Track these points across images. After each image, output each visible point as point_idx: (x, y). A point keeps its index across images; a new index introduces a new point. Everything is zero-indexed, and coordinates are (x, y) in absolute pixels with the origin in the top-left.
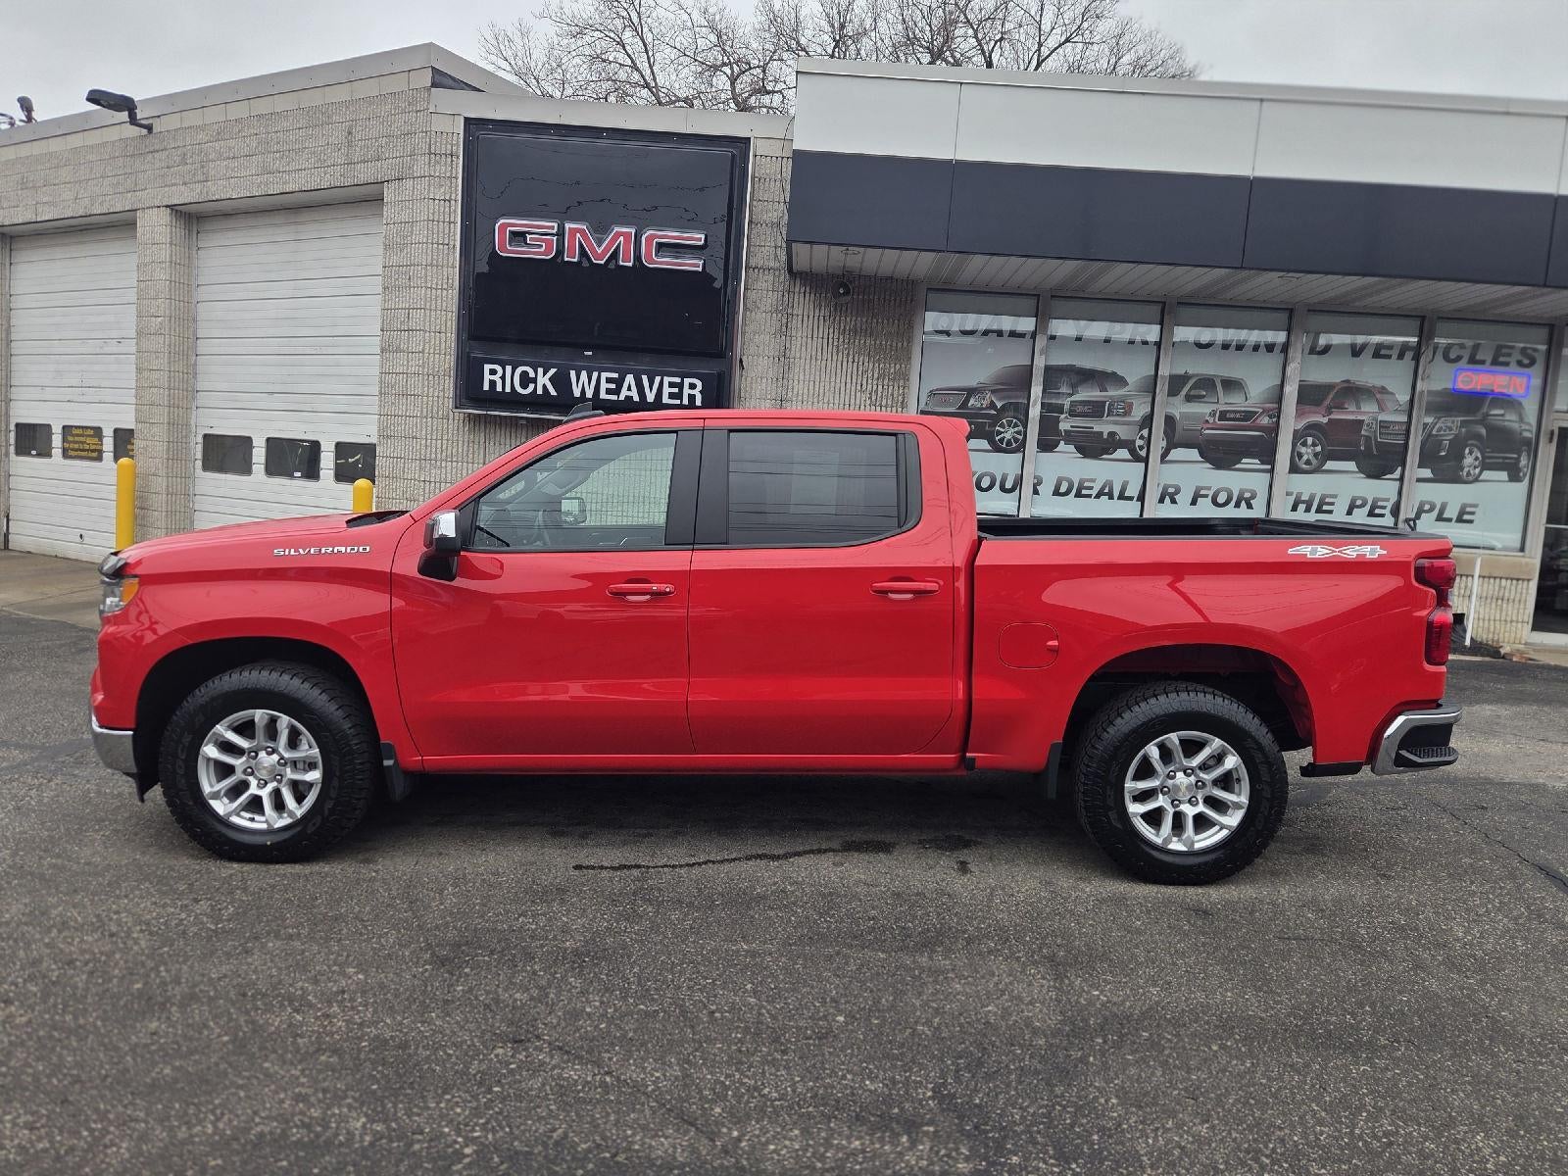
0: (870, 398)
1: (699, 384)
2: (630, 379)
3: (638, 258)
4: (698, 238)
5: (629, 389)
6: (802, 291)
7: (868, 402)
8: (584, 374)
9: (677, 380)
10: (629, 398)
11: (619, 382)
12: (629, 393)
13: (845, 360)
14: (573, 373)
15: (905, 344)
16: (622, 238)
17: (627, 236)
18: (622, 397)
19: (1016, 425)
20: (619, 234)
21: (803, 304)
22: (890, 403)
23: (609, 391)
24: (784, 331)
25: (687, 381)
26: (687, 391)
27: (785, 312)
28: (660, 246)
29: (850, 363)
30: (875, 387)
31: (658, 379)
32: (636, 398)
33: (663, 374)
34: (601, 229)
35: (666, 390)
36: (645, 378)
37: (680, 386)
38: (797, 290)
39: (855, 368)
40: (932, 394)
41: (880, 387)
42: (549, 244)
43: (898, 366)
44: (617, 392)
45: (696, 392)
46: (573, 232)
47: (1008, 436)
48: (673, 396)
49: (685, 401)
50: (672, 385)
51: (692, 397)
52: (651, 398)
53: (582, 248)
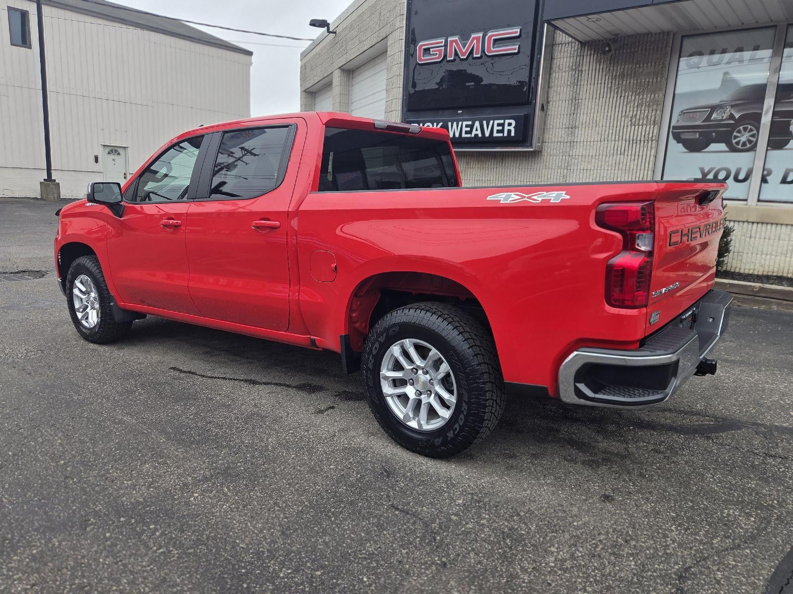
0: (631, 120)
1: (513, 122)
2: (477, 124)
3: (483, 51)
4: (516, 31)
5: (477, 130)
6: (589, 54)
7: (630, 123)
8: (455, 123)
9: (502, 121)
10: (476, 135)
11: (472, 127)
12: (476, 133)
13: (616, 96)
14: (450, 124)
15: (659, 79)
16: (475, 41)
17: (478, 39)
18: (473, 135)
19: (751, 130)
20: (474, 39)
21: (589, 63)
22: (645, 122)
23: (467, 132)
24: (576, 83)
25: (507, 121)
26: (506, 128)
27: (577, 69)
28: (495, 40)
29: (619, 98)
30: (635, 112)
31: (491, 122)
32: (480, 135)
33: (494, 119)
34: (465, 37)
35: (496, 128)
36: (485, 122)
37: (503, 125)
38: (585, 54)
39: (622, 101)
40: (683, 113)
41: (639, 112)
42: (440, 51)
43: (653, 96)
44: (470, 132)
45: (512, 128)
46: (452, 42)
47: (743, 139)
48: (498, 131)
49: (506, 134)
50: (499, 125)
51: (509, 131)
52: (487, 134)
53: (456, 50)
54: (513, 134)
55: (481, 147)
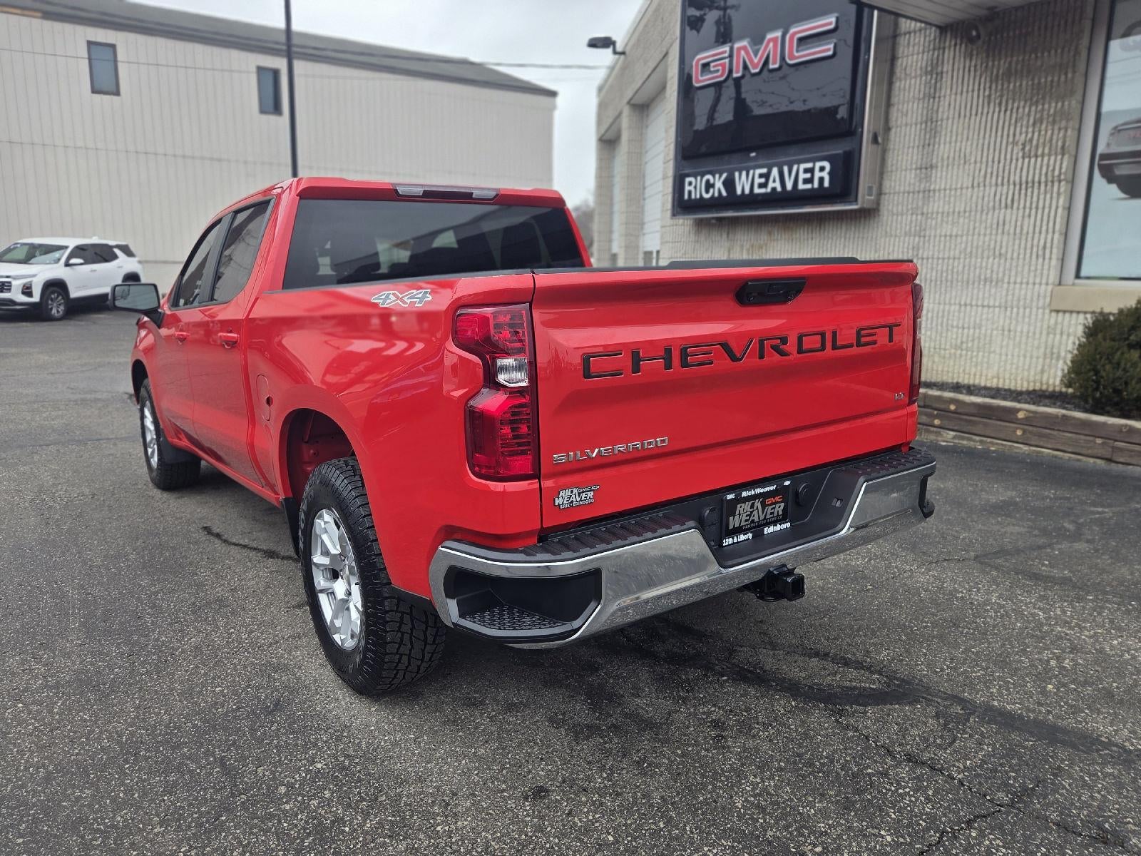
0: (1023, 149)
1: (827, 165)
2: (775, 171)
3: (783, 58)
4: (829, 21)
5: (774, 181)
6: (953, 43)
7: (1021, 154)
8: (744, 173)
9: (809, 165)
10: (774, 189)
11: (767, 176)
12: (774, 185)
13: (997, 109)
14: (737, 174)
15: (1070, 75)
16: (771, 45)
17: (775, 40)
18: (769, 190)
20: (770, 41)
21: (954, 59)
22: (1047, 151)
23: (761, 186)
24: (932, 95)
25: (818, 165)
26: (817, 174)
27: (934, 71)
28: (801, 40)
29: (1002, 113)
30: (1030, 135)
31: (795, 167)
32: (779, 189)
33: (799, 162)
34: (758, 40)
35: (802, 176)
36: (786, 169)
37: (811, 171)
38: (947, 44)
39: (1008, 118)
41: (1036, 134)
42: (723, 65)
43: (1060, 105)
44: (765, 185)
45: (825, 175)
46: (739, 49)
48: (806, 181)
49: (816, 185)
50: (806, 171)
51: (821, 180)
52: (789, 186)
53: (745, 63)
54: (826, 184)
55: (783, 207)
